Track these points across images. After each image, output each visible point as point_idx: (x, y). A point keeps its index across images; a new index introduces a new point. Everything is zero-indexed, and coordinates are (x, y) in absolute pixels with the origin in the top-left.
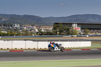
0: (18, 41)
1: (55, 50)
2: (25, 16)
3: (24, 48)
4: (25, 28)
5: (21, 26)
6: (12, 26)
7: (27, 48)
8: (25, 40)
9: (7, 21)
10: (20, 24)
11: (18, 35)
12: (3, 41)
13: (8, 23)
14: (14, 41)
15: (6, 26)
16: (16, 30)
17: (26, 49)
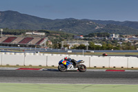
0: (117, 57)
1: (68, 69)
2: (127, 23)
3: (125, 66)
4: (127, 39)
5: (120, 36)
6: (108, 37)
7: (130, 67)
8: (126, 56)
9: (103, 30)
10: (119, 33)
11: (117, 48)
12: (97, 57)
13: (104, 32)
14: (112, 57)
15: (101, 36)
16: (114, 41)
17: (128, 69)
